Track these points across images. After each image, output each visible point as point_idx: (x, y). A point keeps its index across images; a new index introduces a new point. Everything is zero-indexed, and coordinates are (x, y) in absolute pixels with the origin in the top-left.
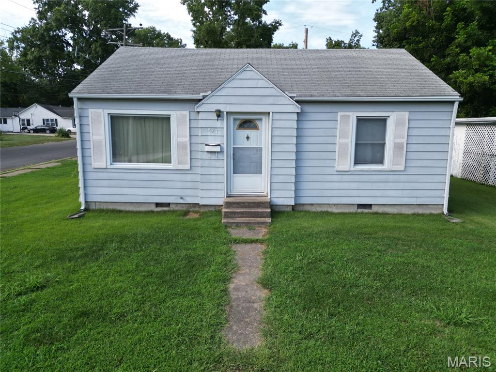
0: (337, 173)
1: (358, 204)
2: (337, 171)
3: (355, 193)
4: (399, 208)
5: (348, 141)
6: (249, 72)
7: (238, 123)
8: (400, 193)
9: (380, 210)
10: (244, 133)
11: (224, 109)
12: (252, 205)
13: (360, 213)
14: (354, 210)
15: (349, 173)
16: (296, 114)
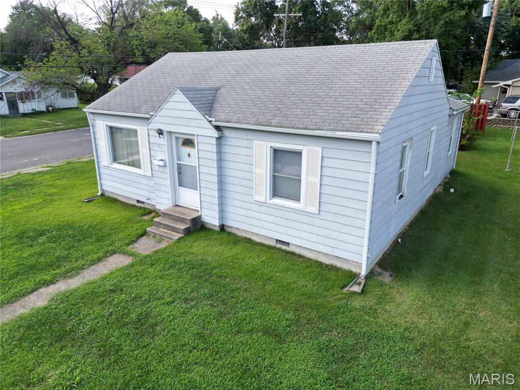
0: (255, 202)
1: (277, 240)
2: (255, 201)
3: (271, 226)
4: (316, 254)
5: (263, 171)
6: (178, 95)
7: (181, 141)
8: (314, 238)
9: (297, 251)
10: (186, 150)
11: (165, 128)
12: (178, 219)
13: (278, 249)
14: (273, 243)
15: (266, 205)
16: (215, 138)
